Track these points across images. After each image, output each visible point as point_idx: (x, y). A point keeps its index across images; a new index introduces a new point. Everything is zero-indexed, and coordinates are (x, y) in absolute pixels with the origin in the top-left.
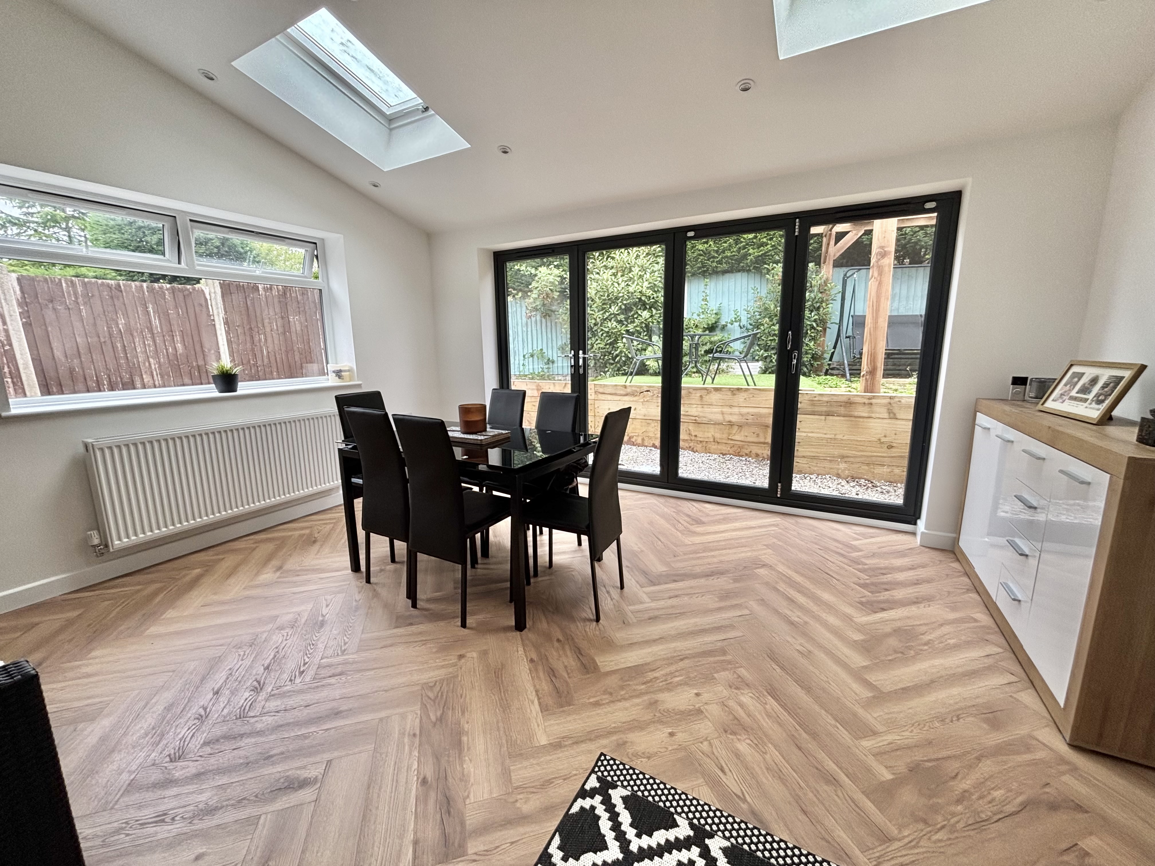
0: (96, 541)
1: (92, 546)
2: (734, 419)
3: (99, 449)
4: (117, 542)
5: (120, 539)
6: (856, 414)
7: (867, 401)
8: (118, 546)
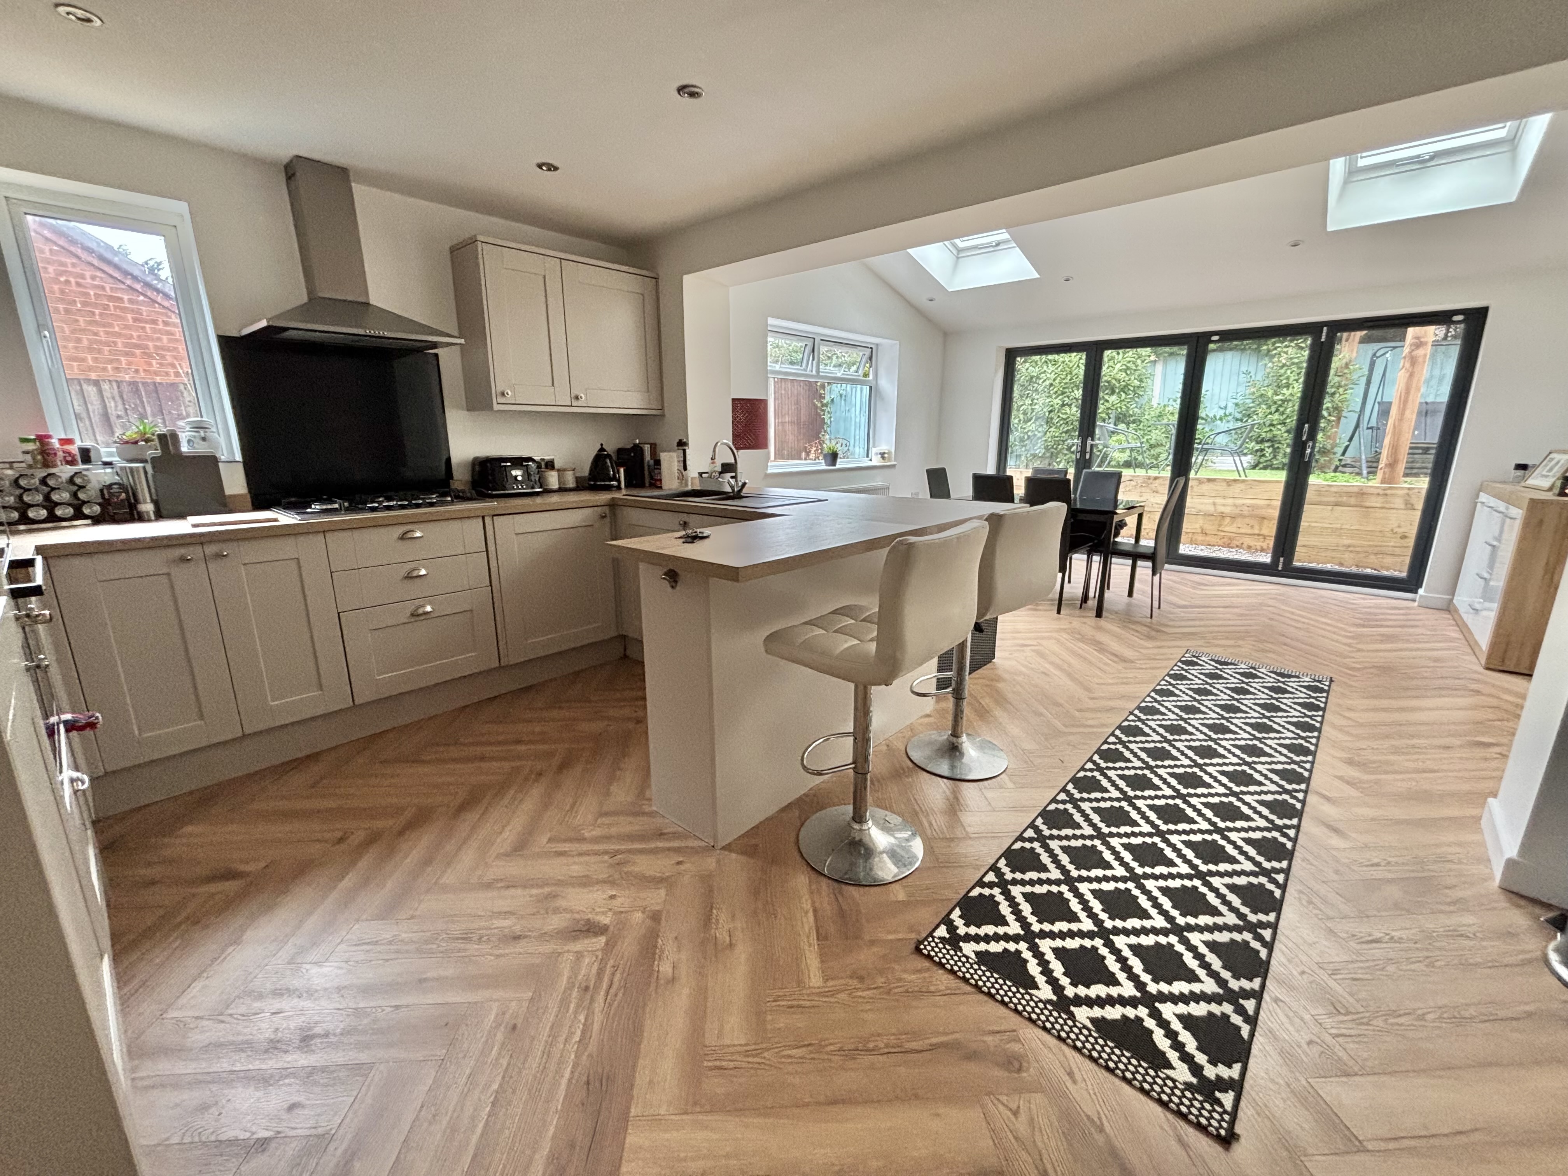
2: (1227, 510)
6: (1367, 504)
7: (1381, 492)
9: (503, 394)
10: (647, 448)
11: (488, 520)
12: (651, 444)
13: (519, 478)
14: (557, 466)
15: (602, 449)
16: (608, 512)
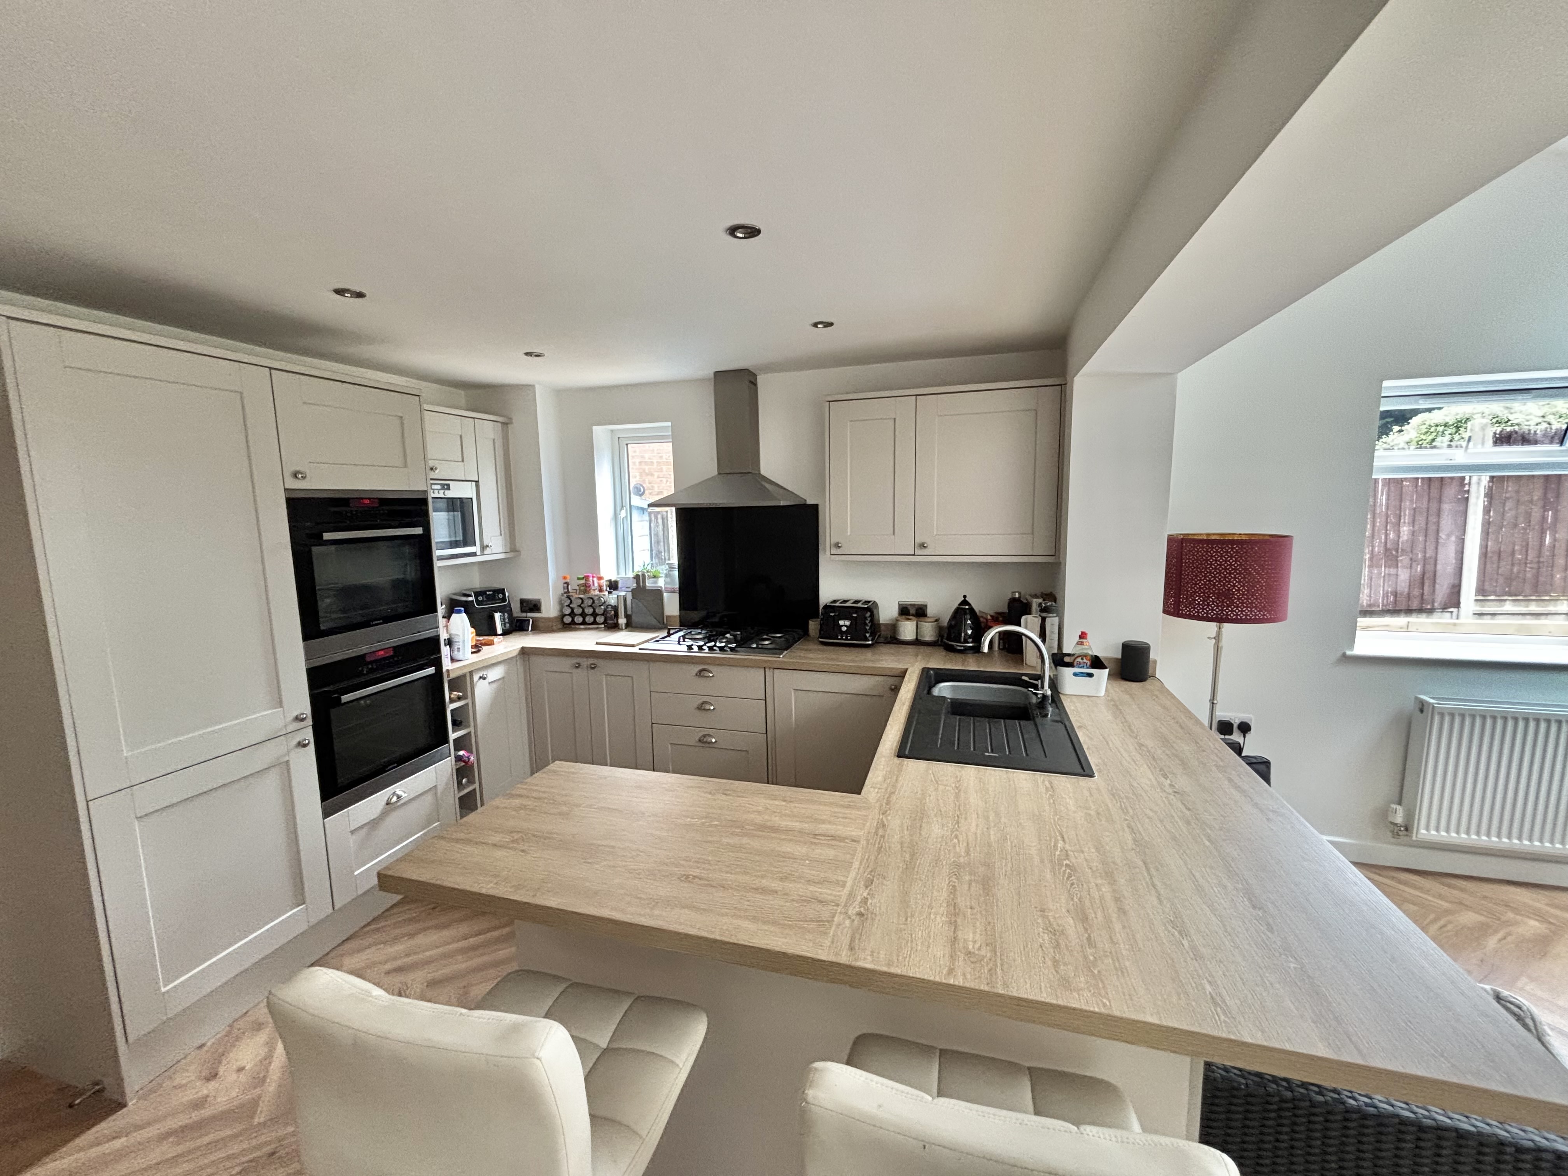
0: (1399, 819)
1: (1392, 823)
3: (1439, 713)
4: (1423, 831)
5: (1427, 828)
8: (1422, 837)
9: (837, 546)
11: (769, 672)
12: (1044, 598)
13: (844, 629)
14: (930, 613)
15: (967, 604)
16: (898, 684)
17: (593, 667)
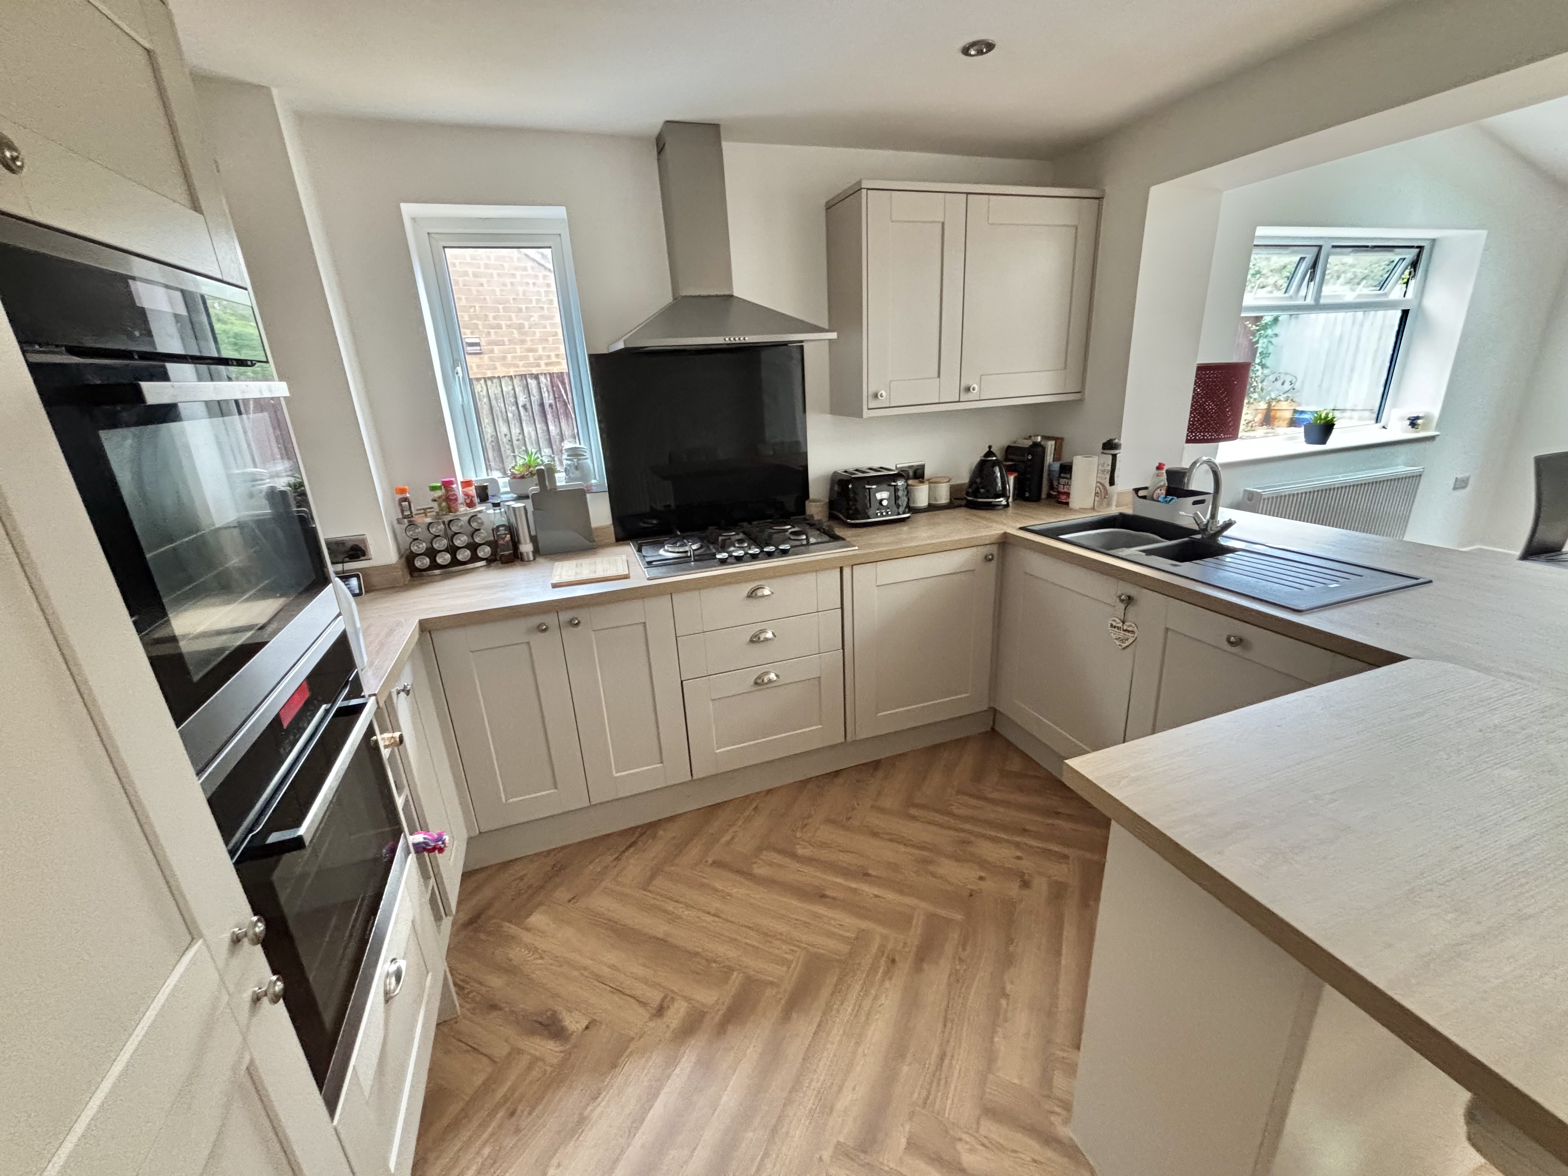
3: (1263, 499)
9: (876, 396)
10: (1050, 445)
11: (847, 572)
12: (1056, 439)
13: (885, 503)
14: (928, 473)
15: (990, 453)
16: (995, 553)
17: (573, 624)
